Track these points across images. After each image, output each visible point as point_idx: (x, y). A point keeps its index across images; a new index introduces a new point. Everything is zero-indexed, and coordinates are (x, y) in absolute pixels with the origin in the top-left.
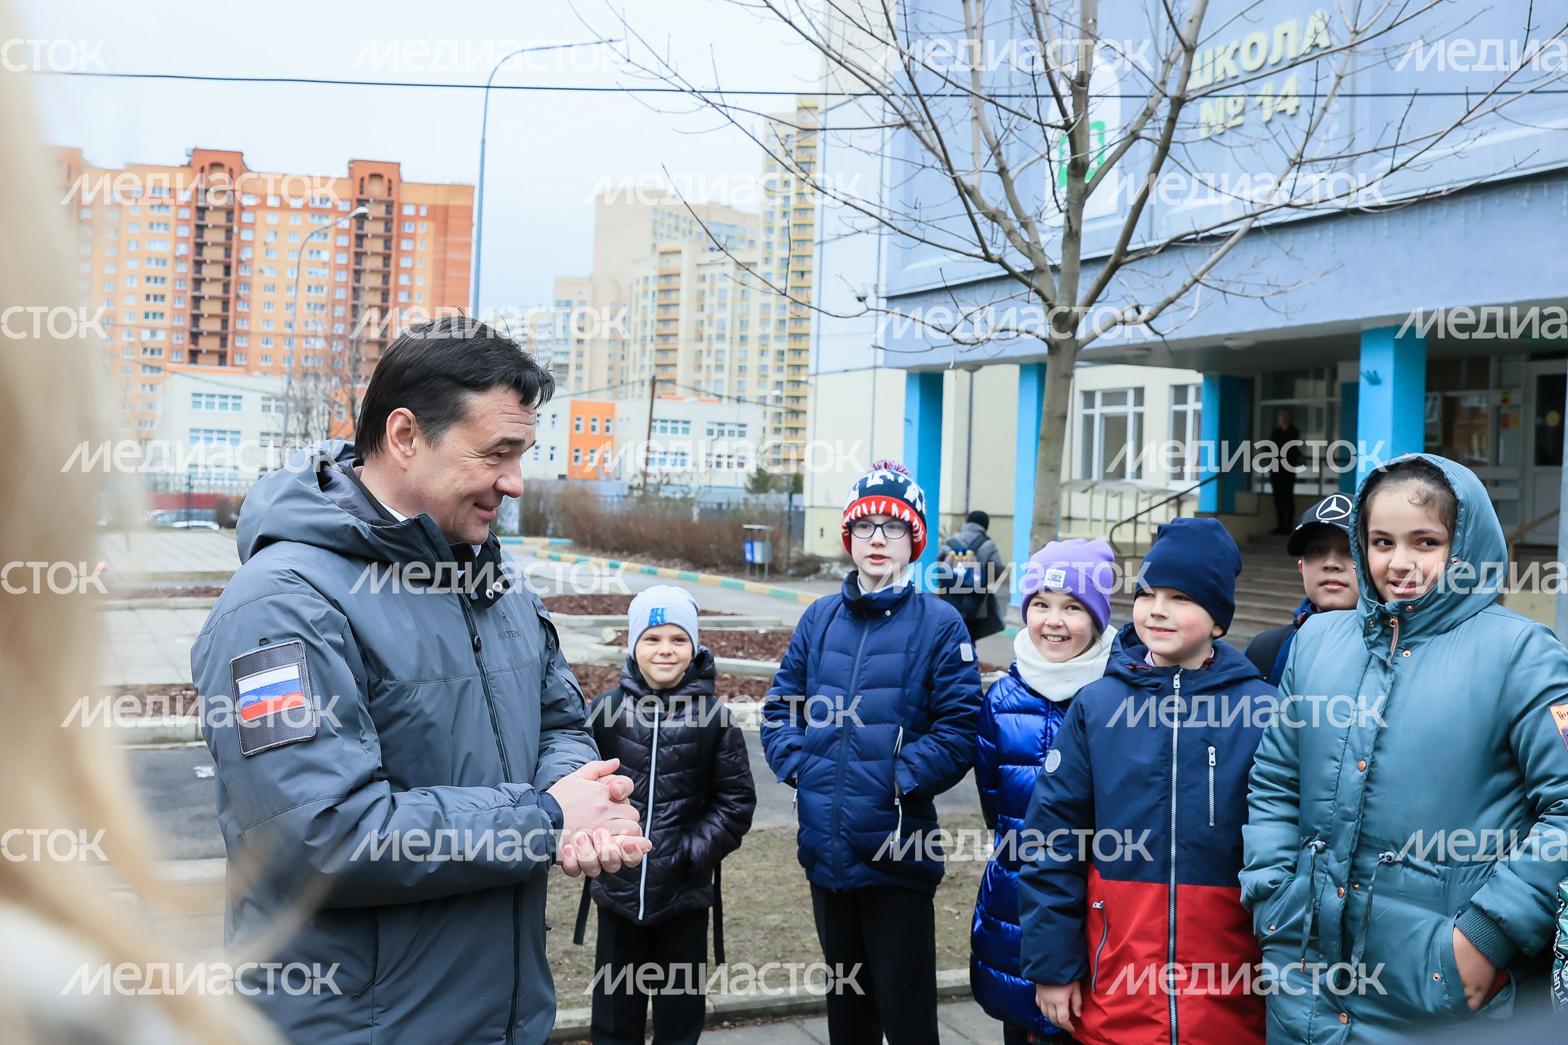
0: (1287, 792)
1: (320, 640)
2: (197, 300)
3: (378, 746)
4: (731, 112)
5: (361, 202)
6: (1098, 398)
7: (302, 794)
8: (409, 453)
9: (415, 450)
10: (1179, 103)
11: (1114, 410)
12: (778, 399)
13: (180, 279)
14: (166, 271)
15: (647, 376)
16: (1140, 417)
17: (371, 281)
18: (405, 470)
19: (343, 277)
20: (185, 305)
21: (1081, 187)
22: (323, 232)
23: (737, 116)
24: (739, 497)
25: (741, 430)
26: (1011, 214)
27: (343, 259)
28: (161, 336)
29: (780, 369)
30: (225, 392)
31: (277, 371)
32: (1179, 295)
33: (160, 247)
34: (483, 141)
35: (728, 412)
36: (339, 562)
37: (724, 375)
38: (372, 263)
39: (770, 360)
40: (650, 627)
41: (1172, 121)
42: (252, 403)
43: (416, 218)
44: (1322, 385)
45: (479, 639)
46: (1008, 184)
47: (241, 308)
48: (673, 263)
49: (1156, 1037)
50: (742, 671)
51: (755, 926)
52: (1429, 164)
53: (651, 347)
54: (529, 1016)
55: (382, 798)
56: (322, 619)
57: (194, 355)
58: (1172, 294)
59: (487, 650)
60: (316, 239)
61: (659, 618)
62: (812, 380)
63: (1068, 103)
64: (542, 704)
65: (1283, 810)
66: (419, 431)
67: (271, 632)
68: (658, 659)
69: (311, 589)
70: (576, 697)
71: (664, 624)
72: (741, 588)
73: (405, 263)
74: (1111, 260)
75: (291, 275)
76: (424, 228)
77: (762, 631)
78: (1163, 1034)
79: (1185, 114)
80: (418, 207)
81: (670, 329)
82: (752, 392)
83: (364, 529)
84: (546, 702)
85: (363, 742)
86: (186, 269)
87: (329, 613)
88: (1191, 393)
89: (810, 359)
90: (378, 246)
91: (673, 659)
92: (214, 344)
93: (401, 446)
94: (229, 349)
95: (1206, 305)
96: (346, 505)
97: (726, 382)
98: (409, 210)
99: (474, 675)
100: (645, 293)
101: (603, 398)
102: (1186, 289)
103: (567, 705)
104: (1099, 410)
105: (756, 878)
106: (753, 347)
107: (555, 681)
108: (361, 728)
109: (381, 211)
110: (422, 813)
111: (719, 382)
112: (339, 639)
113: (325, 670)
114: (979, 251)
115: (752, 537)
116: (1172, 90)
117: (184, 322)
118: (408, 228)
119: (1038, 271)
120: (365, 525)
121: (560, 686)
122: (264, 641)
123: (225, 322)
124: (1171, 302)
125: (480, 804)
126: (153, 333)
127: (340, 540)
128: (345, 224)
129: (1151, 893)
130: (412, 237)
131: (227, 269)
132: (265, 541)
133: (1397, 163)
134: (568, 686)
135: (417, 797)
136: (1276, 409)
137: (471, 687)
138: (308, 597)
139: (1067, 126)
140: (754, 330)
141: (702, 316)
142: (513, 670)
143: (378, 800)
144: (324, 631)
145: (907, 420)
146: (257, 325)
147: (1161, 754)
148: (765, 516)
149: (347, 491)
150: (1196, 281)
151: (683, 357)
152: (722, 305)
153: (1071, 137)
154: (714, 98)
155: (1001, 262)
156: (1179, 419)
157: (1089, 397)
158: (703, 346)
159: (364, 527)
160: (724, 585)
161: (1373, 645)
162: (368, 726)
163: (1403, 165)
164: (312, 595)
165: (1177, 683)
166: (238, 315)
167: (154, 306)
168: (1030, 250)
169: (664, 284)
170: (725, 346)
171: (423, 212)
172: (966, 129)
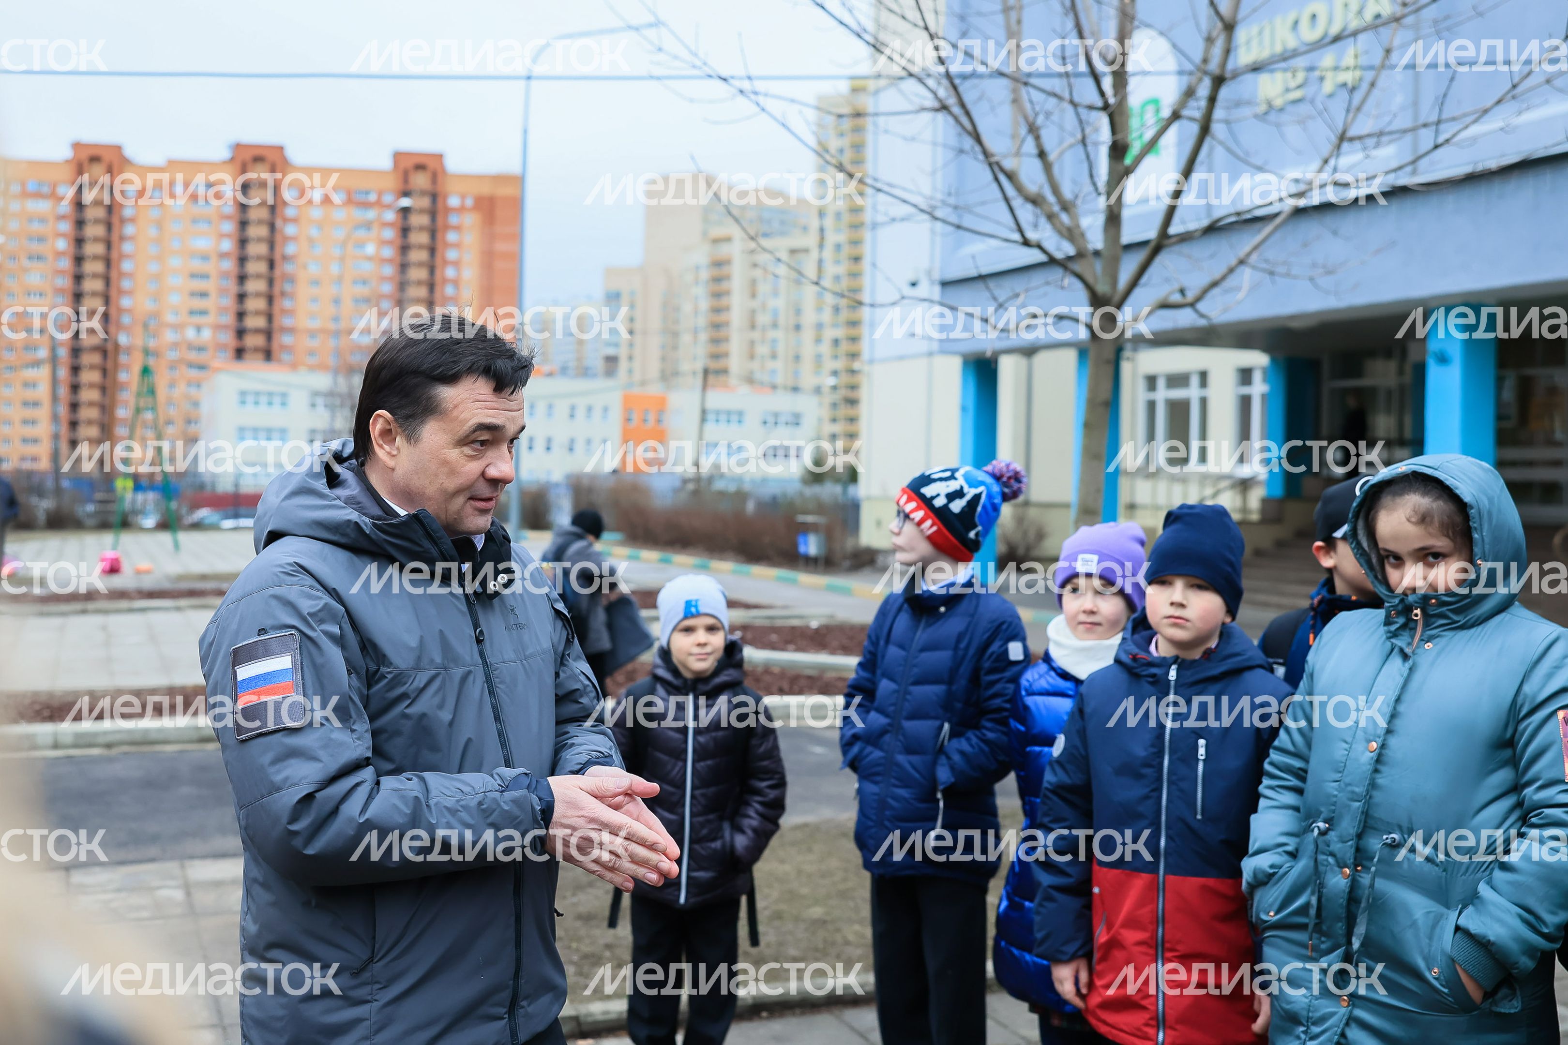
0: (1294, 782)
1: (315, 631)
2: (241, 297)
3: (368, 736)
4: (761, 99)
5: (406, 194)
6: (1161, 383)
7: (286, 779)
8: (395, 453)
9: (398, 449)
10: (1219, 81)
11: (1178, 394)
12: (834, 388)
13: (224, 275)
14: (209, 267)
15: (699, 366)
16: (1204, 401)
17: (418, 274)
18: (393, 469)
19: (389, 270)
20: (229, 302)
21: (1120, 168)
22: (368, 225)
23: (769, 104)
24: (794, 488)
25: (796, 421)
26: (1051, 198)
27: (388, 252)
28: (207, 334)
29: (836, 357)
30: (271, 388)
31: (321, 367)
32: (1224, 278)
33: (203, 244)
34: (525, 132)
35: (783, 402)
36: (342, 555)
37: (778, 365)
38: (418, 256)
39: (825, 348)
40: (686, 617)
41: (1212, 100)
42: (299, 400)
43: (462, 209)
44: (1392, 366)
45: (481, 632)
46: (1047, 167)
47: (287, 304)
48: (724, 250)
49: (1143, 1021)
50: (794, 664)
51: (797, 919)
52: (1474, 140)
53: (703, 337)
54: (532, 997)
55: (363, 782)
56: (320, 611)
57: (240, 353)
58: (1217, 275)
59: (491, 644)
60: (361, 233)
61: (693, 610)
62: (866, 368)
63: (1107, 84)
64: (556, 695)
65: (1289, 798)
66: (399, 430)
67: (268, 623)
68: (696, 650)
69: (310, 581)
70: (591, 688)
71: (698, 615)
72: (794, 582)
73: (452, 255)
74: (1152, 245)
75: (335, 269)
76: (470, 220)
77: (814, 624)
78: (1151, 1019)
79: (1224, 93)
80: (463, 197)
81: (722, 317)
82: (808, 380)
83: (366, 524)
84: (560, 693)
85: (353, 731)
86: (229, 265)
87: (326, 604)
88: (1257, 377)
89: (865, 347)
90: (423, 238)
91: (708, 649)
92: (257, 341)
93: (386, 447)
94: (275, 345)
95: (1255, 287)
96: (351, 502)
97: (780, 369)
98: (454, 201)
99: (475, 665)
100: (697, 282)
101: (655, 389)
102: (1231, 270)
103: (581, 696)
104: (1162, 394)
105: (800, 872)
106: (808, 335)
107: (569, 672)
108: (351, 717)
109: (425, 202)
110: (403, 798)
111: (773, 372)
112: (336, 630)
113: (319, 660)
114: (1017, 237)
115: (806, 529)
116: (1213, 66)
117: (229, 319)
118: (453, 220)
119: (1080, 255)
120: (367, 520)
121: (574, 677)
122: (262, 631)
123: (270, 317)
124: (1214, 284)
125: (466, 789)
126: (199, 329)
127: (343, 535)
128: (390, 216)
129: (1139, 883)
130: (458, 228)
131: (272, 264)
132: (274, 536)
133: (1441, 139)
134: (582, 678)
135: (401, 782)
136: (1345, 391)
137: (471, 678)
138: (307, 589)
139: (1106, 107)
140: (809, 318)
141: (755, 304)
142: (521, 661)
143: (358, 785)
144: (321, 621)
145: (964, 409)
146: (303, 321)
147: (1153, 746)
148: (820, 508)
149: (352, 488)
150: (1242, 262)
151: (736, 347)
152: (775, 293)
153: (1111, 117)
154: (746, 85)
155: (1040, 247)
156: (1245, 403)
157: (1151, 382)
158: (756, 335)
159: (366, 522)
160: (780, 579)
161: (1394, 635)
162: (360, 715)
163: (1447, 141)
164: (311, 587)
165: (1173, 674)
166: (284, 312)
167: (198, 303)
168: (1072, 234)
169: (716, 272)
170: (779, 334)
171: (469, 202)
172: (1006, 112)
